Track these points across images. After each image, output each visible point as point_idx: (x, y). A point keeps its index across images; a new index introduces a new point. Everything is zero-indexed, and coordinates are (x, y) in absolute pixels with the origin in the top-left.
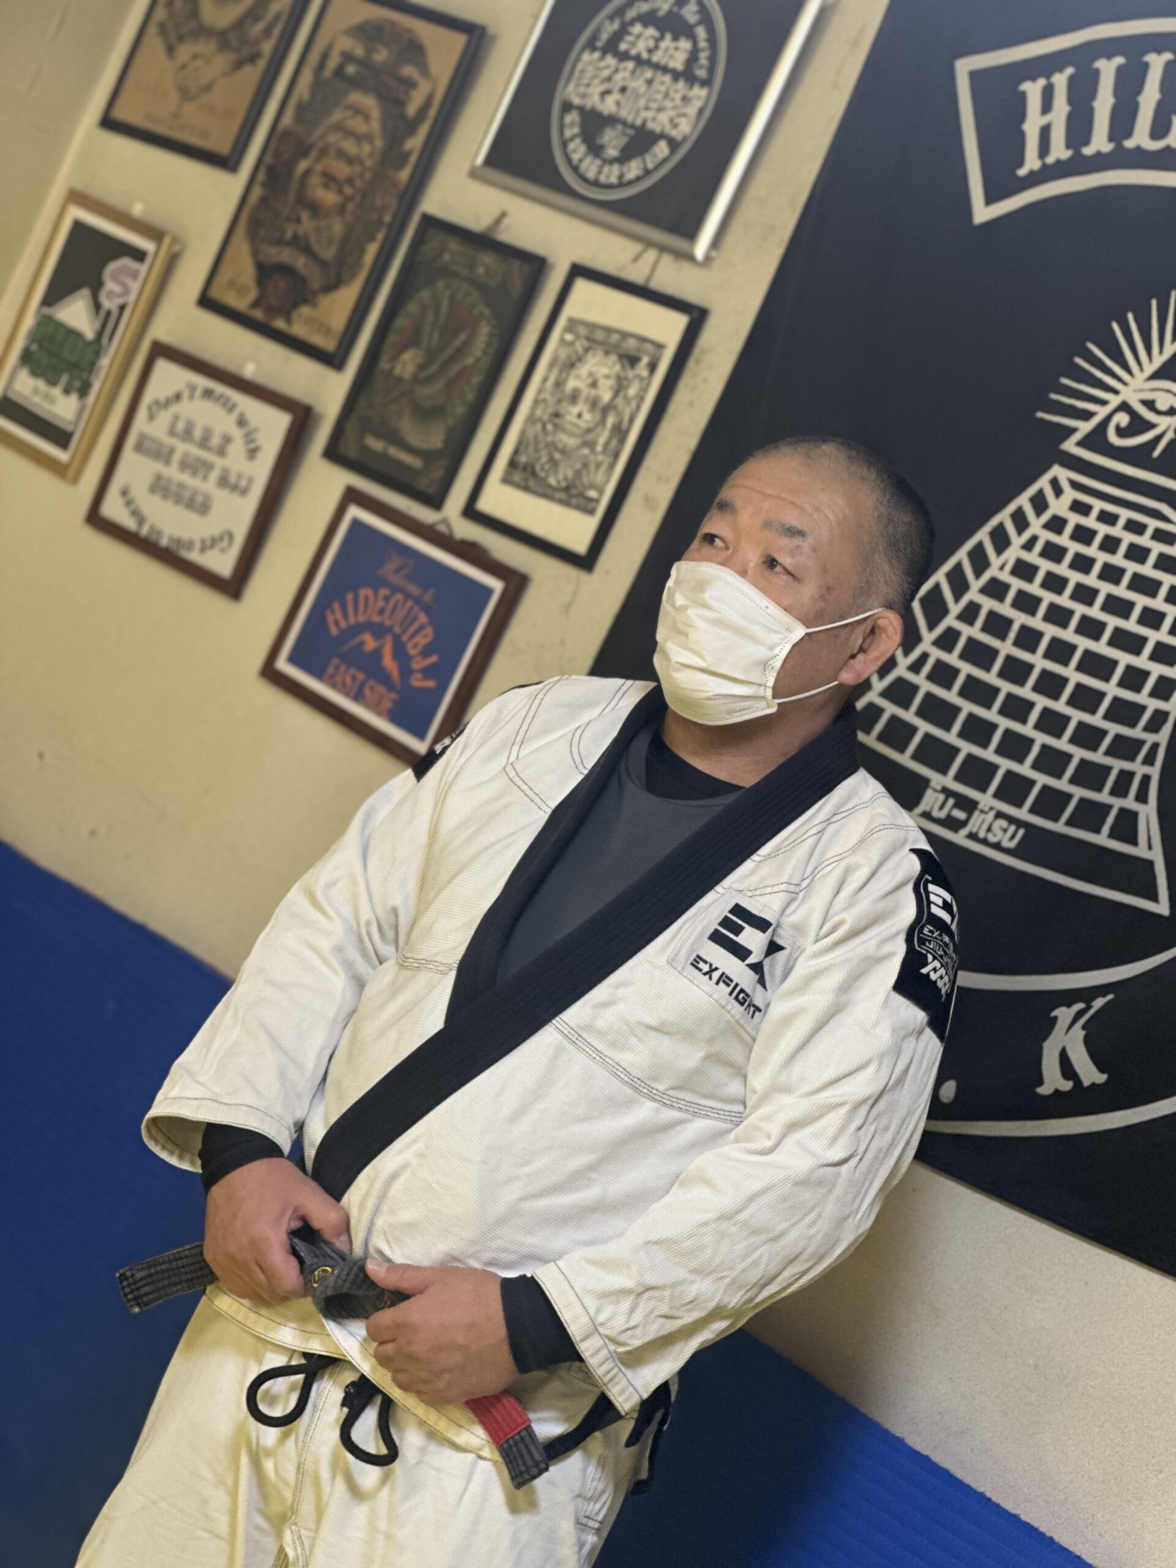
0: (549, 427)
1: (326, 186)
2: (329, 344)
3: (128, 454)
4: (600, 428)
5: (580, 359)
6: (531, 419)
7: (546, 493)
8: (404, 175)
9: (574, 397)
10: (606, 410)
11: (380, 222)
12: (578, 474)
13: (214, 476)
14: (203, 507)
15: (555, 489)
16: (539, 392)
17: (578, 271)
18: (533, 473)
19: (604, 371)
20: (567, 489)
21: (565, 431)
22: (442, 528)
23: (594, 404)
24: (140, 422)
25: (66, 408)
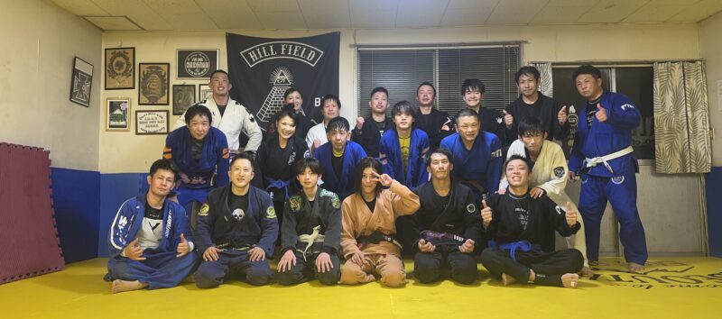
1: (153, 86)
2: (166, 103)
3: (139, 125)
8: (166, 82)
11: (165, 87)
13: (157, 122)
14: (157, 126)
17: (200, 85)
24: (139, 120)
25: (123, 123)
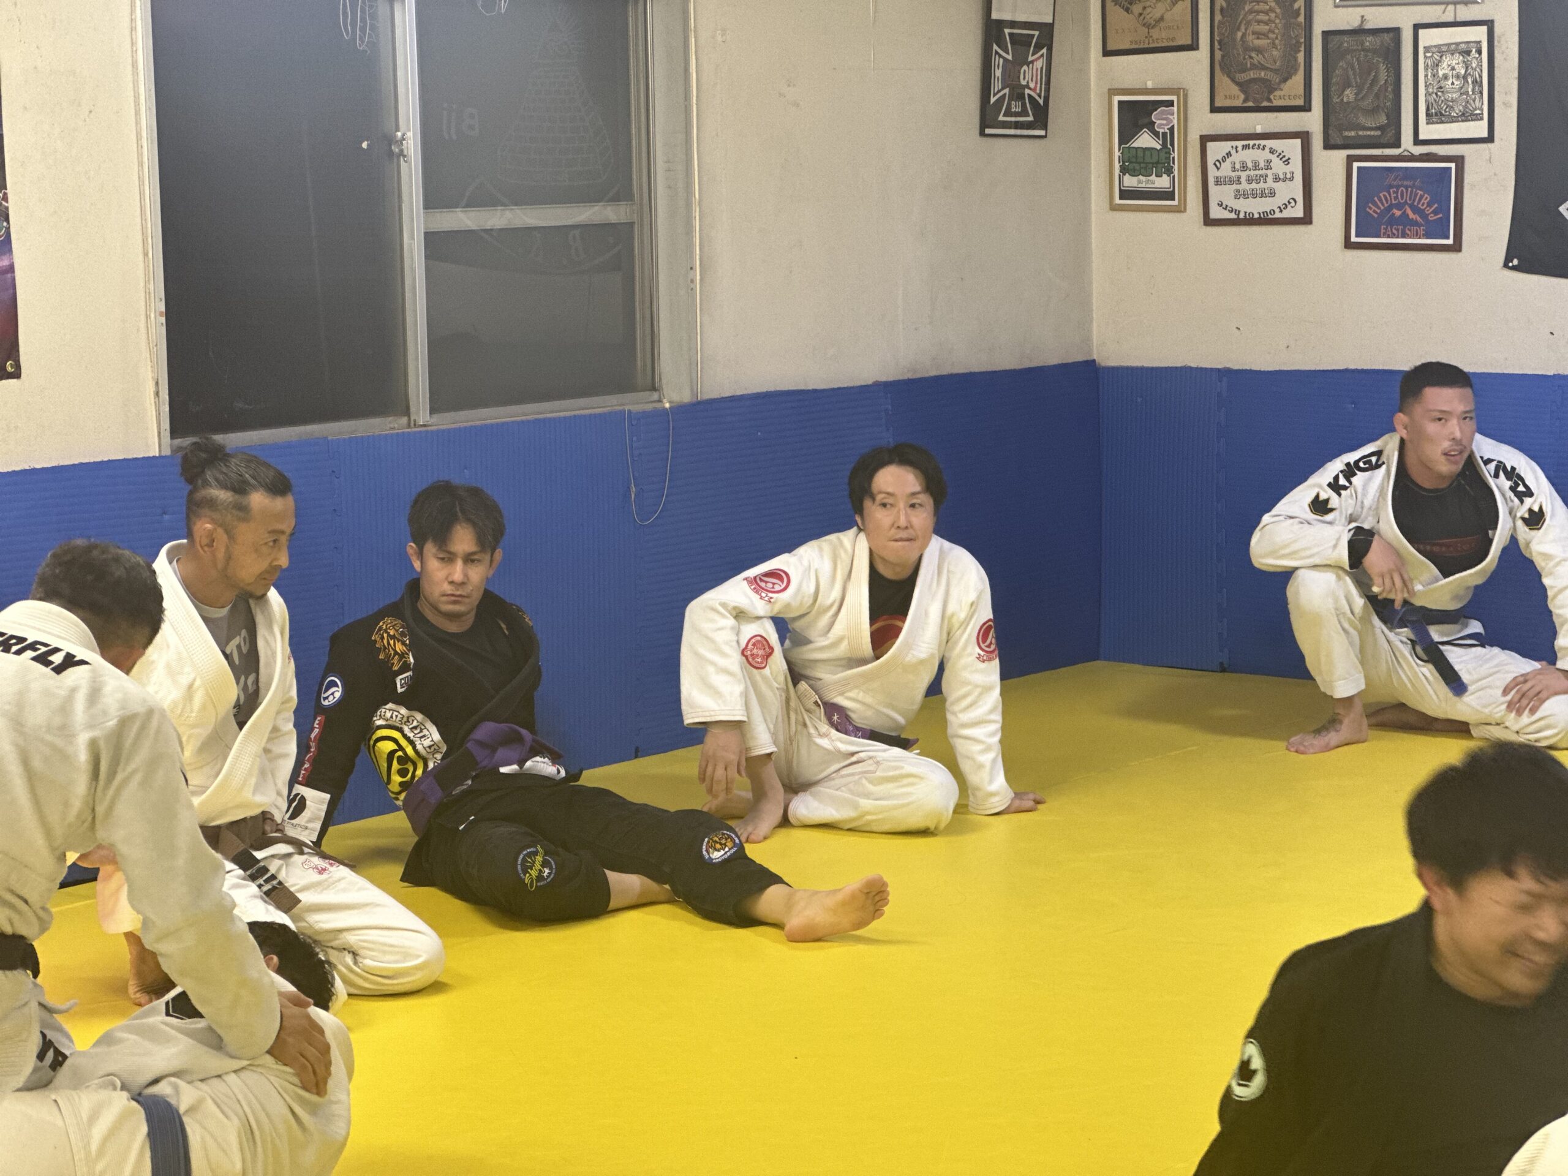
0: (1439, 94)
1: (1258, 38)
2: (1300, 102)
3: (1213, 189)
4: (1466, 85)
5: (1440, 61)
6: (1428, 94)
7: (1453, 120)
8: (1301, 19)
9: (1446, 77)
10: (1465, 77)
11: (1298, 42)
12: (1465, 107)
13: (1270, 179)
14: (1272, 194)
15: (1458, 117)
16: (1426, 83)
17: (1417, 27)
18: (1442, 114)
19: (1454, 62)
20: (1463, 114)
21: (1448, 92)
22: (1406, 153)
23: (1458, 77)
24: (1212, 173)
25: (1162, 182)
